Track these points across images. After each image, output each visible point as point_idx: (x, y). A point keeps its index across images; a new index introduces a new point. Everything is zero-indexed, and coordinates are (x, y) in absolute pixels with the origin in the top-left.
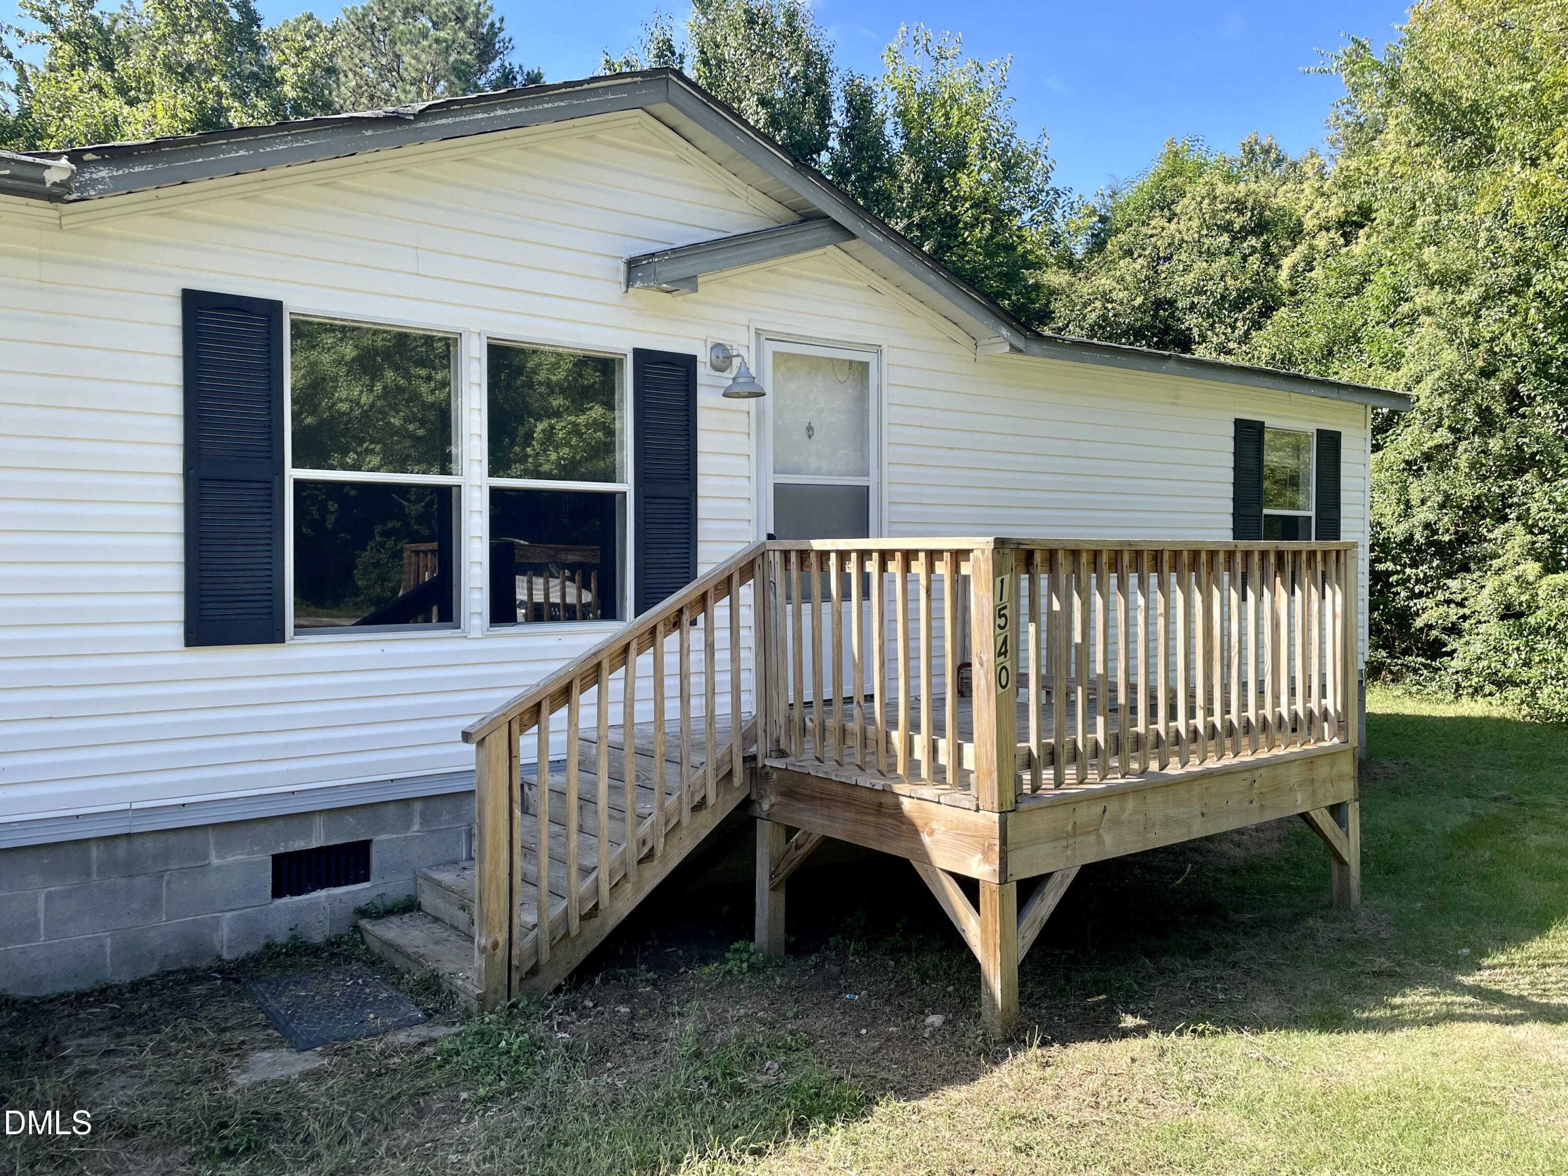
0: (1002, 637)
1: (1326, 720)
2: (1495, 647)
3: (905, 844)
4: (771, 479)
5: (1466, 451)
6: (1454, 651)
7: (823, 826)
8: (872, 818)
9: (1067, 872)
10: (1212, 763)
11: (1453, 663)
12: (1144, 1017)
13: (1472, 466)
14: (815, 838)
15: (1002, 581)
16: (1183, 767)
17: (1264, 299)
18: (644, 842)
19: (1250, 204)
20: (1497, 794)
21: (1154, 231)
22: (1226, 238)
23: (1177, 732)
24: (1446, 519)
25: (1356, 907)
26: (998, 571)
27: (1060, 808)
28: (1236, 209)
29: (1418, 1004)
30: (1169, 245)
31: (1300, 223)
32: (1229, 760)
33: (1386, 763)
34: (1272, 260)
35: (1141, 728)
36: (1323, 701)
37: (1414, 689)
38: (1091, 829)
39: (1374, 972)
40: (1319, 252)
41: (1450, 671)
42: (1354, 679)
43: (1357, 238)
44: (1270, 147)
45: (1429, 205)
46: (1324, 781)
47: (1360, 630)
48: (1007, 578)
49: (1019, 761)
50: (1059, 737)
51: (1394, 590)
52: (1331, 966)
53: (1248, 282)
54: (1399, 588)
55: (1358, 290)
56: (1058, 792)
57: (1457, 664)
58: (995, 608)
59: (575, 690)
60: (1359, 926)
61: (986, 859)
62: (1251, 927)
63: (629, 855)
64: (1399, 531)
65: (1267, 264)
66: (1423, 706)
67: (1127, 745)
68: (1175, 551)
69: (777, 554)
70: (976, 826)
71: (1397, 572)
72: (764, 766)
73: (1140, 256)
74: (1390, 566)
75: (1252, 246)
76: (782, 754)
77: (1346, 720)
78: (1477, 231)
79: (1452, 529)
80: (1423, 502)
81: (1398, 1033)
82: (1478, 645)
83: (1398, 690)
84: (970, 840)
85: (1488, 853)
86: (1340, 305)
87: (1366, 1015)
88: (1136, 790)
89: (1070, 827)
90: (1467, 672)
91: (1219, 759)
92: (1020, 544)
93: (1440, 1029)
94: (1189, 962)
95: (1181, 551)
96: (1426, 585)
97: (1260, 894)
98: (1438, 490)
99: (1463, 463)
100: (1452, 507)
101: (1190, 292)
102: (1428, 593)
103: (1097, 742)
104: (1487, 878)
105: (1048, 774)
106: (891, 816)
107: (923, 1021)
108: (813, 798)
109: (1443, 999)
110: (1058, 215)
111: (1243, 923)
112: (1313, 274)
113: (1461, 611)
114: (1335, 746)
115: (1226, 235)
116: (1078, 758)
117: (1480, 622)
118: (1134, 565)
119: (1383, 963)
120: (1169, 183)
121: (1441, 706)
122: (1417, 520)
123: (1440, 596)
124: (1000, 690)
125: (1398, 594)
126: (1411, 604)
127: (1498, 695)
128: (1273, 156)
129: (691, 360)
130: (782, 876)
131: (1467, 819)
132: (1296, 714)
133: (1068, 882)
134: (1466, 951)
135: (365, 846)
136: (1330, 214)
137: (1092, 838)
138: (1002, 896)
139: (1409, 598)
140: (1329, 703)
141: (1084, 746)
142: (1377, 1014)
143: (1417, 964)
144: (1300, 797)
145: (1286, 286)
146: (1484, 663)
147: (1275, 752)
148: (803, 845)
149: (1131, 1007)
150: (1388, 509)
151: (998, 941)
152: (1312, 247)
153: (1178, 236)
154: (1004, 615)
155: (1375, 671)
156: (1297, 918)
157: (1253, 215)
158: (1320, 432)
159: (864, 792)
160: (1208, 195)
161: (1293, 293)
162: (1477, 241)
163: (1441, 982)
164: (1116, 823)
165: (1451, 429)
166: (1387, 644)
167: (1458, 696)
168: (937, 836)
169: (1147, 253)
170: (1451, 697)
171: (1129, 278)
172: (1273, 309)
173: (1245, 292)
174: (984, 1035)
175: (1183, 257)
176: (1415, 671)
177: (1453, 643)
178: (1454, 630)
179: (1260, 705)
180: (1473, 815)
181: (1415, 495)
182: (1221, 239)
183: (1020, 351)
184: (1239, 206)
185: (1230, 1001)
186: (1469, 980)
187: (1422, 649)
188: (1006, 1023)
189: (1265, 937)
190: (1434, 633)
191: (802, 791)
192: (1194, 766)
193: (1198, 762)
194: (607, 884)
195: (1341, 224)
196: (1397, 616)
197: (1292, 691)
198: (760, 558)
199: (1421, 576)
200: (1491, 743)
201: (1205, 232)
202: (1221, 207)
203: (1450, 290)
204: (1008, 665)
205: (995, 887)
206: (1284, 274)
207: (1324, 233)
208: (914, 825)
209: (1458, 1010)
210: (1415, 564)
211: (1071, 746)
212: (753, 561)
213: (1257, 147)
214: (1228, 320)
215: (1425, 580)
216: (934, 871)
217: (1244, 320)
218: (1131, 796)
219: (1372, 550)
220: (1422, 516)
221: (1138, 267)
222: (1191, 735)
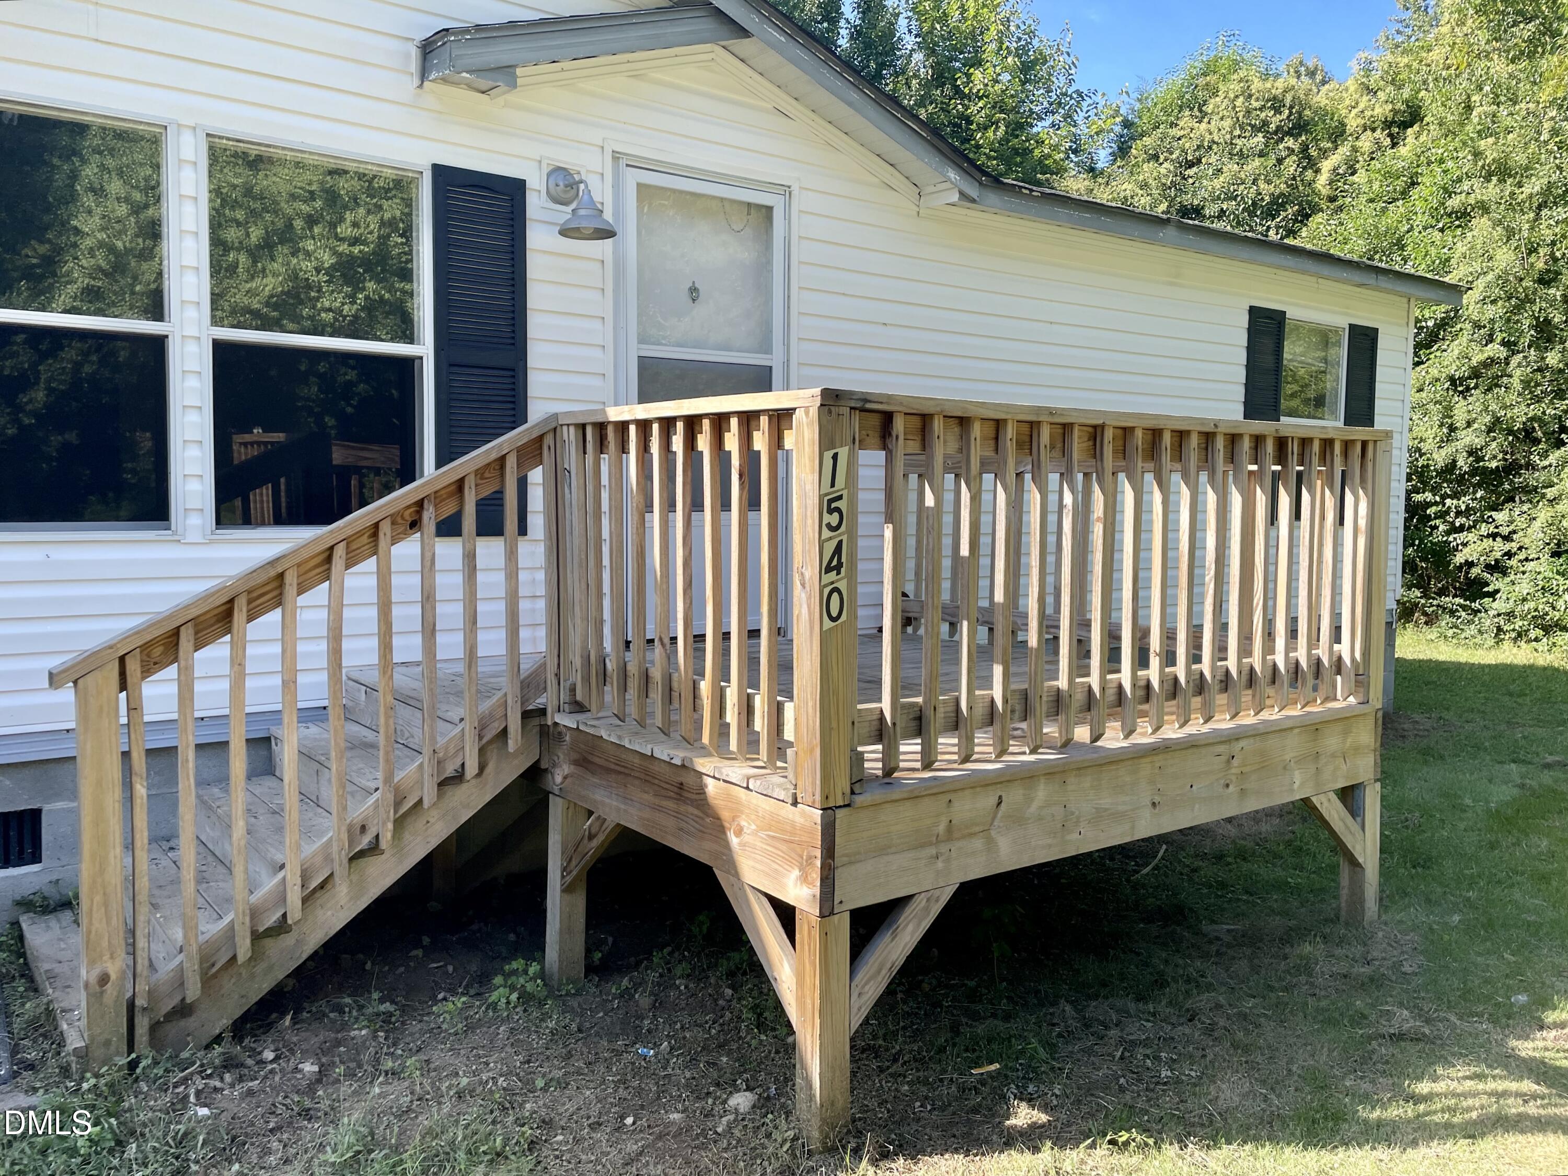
0: (834, 543)
1: (1339, 672)
2: (1543, 588)
3: (708, 845)
4: (634, 351)
5: (1519, 365)
6: (1497, 591)
7: (618, 810)
8: (670, 804)
9: (937, 893)
10: (1172, 732)
11: (1495, 605)
12: (1045, 1108)
13: (1526, 383)
14: (609, 825)
15: (835, 457)
16: (1126, 737)
17: (1300, 204)
18: (363, 829)
19: (1288, 101)
20: (1550, 759)
21: (1182, 133)
22: (1260, 138)
23: (1120, 687)
24: (1494, 444)
25: (1371, 923)
26: (827, 441)
27: (926, 799)
28: (1273, 107)
29: (1455, 1095)
30: (1199, 147)
31: (1343, 125)
32: (1197, 727)
33: (1417, 717)
34: (1309, 162)
35: (1062, 683)
36: (1336, 647)
37: (1450, 633)
38: (977, 829)
39: (1391, 1036)
40: (1363, 154)
41: (1491, 613)
42: (1379, 620)
43: (1404, 140)
44: (1316, 68)
45: (1487, 95)
46: (1333, 756)
47: (1391, 563)
48: (843, 452)
49: (864, 729)
50: (930, 695)
51: (1433, 523)
52: (1331, 1022)
53: (1283, 186)
54: (1437, 522)
55: (1404, 194)
56: (928, 775)
57: (1499, 605)
58: (821, 498)
59: (239, 616)
60: (1375, 954)
61: (804, 879)
62: (1229, 946)
63: (335, 848)
64: (1440, 458)
65: (1304, 168)
66: (1460, 651)
67: (1041, 707)
68: (1124, 429)
69: (572, 429)
70: (793, 826)
71: (1436, 504)
72: (556, 724)
73: (1166, 160)
74: (1428, 496)
75: (1288, 148)
76: (579, 707)
77: (1366, 674)
78: (1541, 122)
79: (1500, 456)
80: (1469, 424)
81: (1423, 1150)
82: (1524, 585)
83: (1432, 633)
84: (784, 847)
85: (1545, 843)
86: (1384, 210)
87: (1376, 1114)
88: (1050, 772)
89: (941, 828)
90: (1510, 615)
91: (1181, 727)
92: (866, 401)
93: (1487, 1144)
94: (1132, 1006)
95: (1132, 429)
96: (1467, 518)
97: (1247, 892)
98: (1486, 410)
99: (1516, 383)
100: (1501, 430)
101: (1219, 198)
102: (1470, 528)
103: (992, 701)
104: (1545, 878)
105: (910, 748)
106: (693, 803)
107: (725, 1102)
108: (608, 771)
109: (1491, 1085)
110: (1079, 118)
111: (1218, 939)
112: (1355, 178)
113: (1507, 546)
114: (1350, 706)
115: (1260, 135)
116: (961, 725)
117: (1527, 560)
118: (1059, 445)
119: (1404, 1019)
120: (1201, 81)
121: (1480, 652)
122: (1459, 445)
123: (1484, 529)
124: (828, 624)
125: (1436, 527)
126: (1451, 539)
127: (1545, 640)
128: (1319, 78)
129: (520, 185)
130: (574, 873)
131: (1516, 791)
132: (1297, 663)
133: (936, 909)
134: (1522, 998)
135: (35, 815)
136: (1376, 113)
137: (978, 843)
138: (824, 934)
139: (1448, 533)
140: (1344, 648)
141: (970, 708)
142: (1396, 1112)
143: (1453, 1018)
144: (1298, 777)
145: (1325, 191)
146: (1532, 605)
147: (1265, 715)
148: (595, 836)
149: (1031, 1088)
150: (1429, 430)
151: (817, 1002)
152: (1355, 150)
153: (1208, 137)
154: (838, 510)
155: (1407, 612)
156: (1288, 938)
157: (1291, 113)
158: (1352, 327)
159: (663, 765)
160: (1243, 94)
161: (1332, 199)
162: (1539, 133)
163: (1488, 1051)
164: (1018, 819)
165: (1504, 343)
166: (1422, 584)
167: (1499, 642)
168: (746, 838)
169: (1174, 156)
170: (1491, 642)
171: (1153, 183)
172: (1308, 216)
173: (1279, 197)
174: (795, 1139)
175: (1213, 159)
176: (1452, 613)
177: (1496, 583)
178: (1497, 568)
179: (1245, 650)
180: (1522, 786)
181: (1460, 414)
182: (1256, 140)
183: (973, 201)
184: (1276, 104)
185: (1178, 1081)
186: (1526, 1048)
187: (1460, 588)
188: (827, 1124)
189: (1242, 966)
190: (1475, 571)
191: (597, 760)
192: (1144, 735)
193: (1150, 731)
194: (298, 888)
195: (1388, 124)
196: (1434, 553)
197: (1293, 633)
198: (551, 435)
199: (1463, 508)
200: (1538, 695)
201: (1237, 132)
202: (1256, 104)
203: (1510, 181)
204: (842, 585)
205: (815, 920)
206: (1323, 179)
207: (1369, 132)
208: (719, 819)
209: (1514, 1107)
210: (1456, 496)
211: (951, 708)
212: (541, 438)
213: (1303, 69)
214: (1260, 229)
215: (1468, 511)
216: (742, 888)
217: (1278, 227)
218: (1042, 780)
219: (1409, 479)
220: (1467, 441)
221: (1163, 171)
222: (1141, 693)
